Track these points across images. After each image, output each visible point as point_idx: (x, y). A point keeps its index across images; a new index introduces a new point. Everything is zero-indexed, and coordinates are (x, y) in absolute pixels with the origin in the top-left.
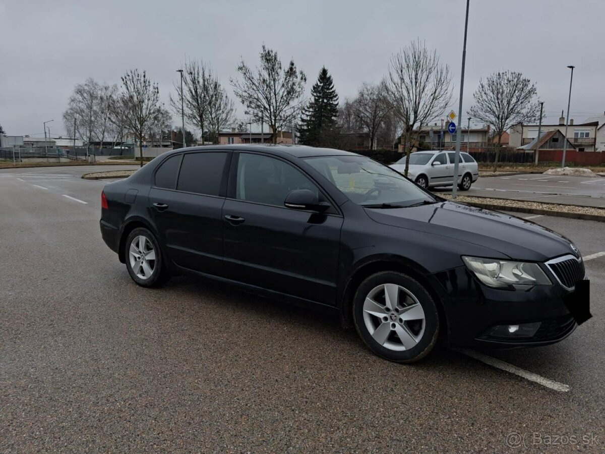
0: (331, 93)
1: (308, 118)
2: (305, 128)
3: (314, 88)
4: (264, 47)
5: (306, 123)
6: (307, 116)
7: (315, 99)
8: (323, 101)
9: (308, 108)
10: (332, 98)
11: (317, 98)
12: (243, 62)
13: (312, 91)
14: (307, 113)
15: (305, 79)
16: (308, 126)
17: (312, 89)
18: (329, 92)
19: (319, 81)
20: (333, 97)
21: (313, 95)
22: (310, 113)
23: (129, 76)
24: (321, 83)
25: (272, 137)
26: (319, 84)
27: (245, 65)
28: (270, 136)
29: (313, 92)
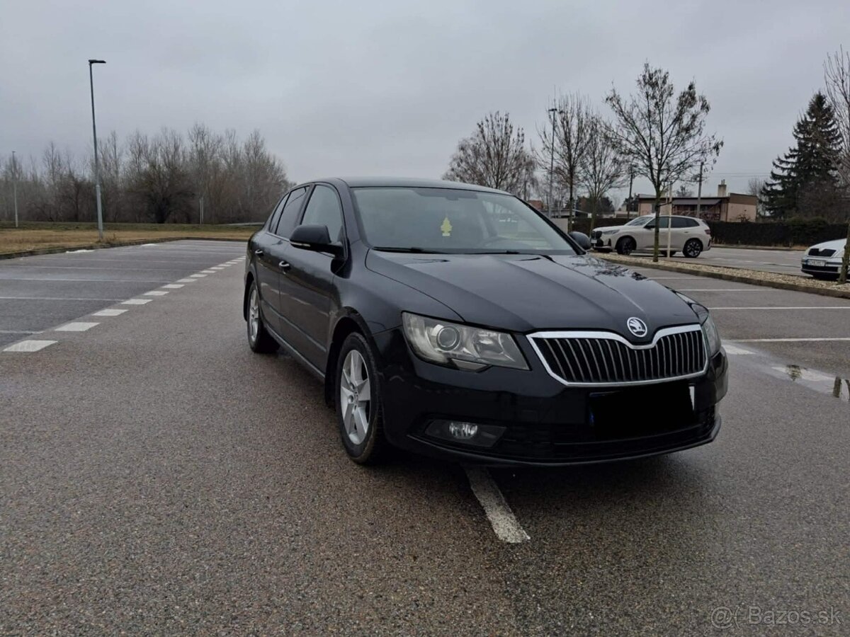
0: (829, 133)
1: (786, 173)
2: (779, 188)
3: (799, 125)
4: (647, 66)
5: (780, 181)
6: (783, 169)
7: (800, 144)
8: (813, 147)
9: (786, 157)
10: (830, 141)
11: (803, 141)
12: (614, 91)
13: (795, 131)
14: (784, 165)
15: (708, 108)
16: (783, 184)
17: (796, 128)
18: (825, 132)
19: (809, 114)
20: (832, 139)
21: (796, 137)
22: (789, 166)
23: (487, 121)
24: (812, 117)
25: (720, 202)
26: (809, 119)
27: (617, 94)
28: (718, 201)
29: (797, 133)
